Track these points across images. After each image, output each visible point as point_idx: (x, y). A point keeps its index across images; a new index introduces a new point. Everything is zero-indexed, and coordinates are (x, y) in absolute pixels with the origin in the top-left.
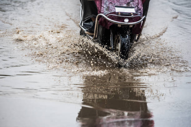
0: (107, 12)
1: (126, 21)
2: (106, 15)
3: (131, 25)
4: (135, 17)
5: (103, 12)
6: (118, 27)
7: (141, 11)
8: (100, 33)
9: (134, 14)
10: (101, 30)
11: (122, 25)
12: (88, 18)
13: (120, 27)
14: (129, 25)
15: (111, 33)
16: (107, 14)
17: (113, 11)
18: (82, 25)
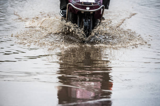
0: (74, 2)
1: (88, 8)
2: (73, 5)
3: (91, 12)
4: (95, 6)
5: (71, 2)
6: (82, 13)
7: (101, 2)
8: (70, 17)
9: (94, 3)
10: (71, 15)
11: (84, 12)
12: (64, 7)
13: (83, 13)
14: (90, 12)
15: (78, 18)
16: (74, 3)
17: (78, 2)
18: (61, 12)
